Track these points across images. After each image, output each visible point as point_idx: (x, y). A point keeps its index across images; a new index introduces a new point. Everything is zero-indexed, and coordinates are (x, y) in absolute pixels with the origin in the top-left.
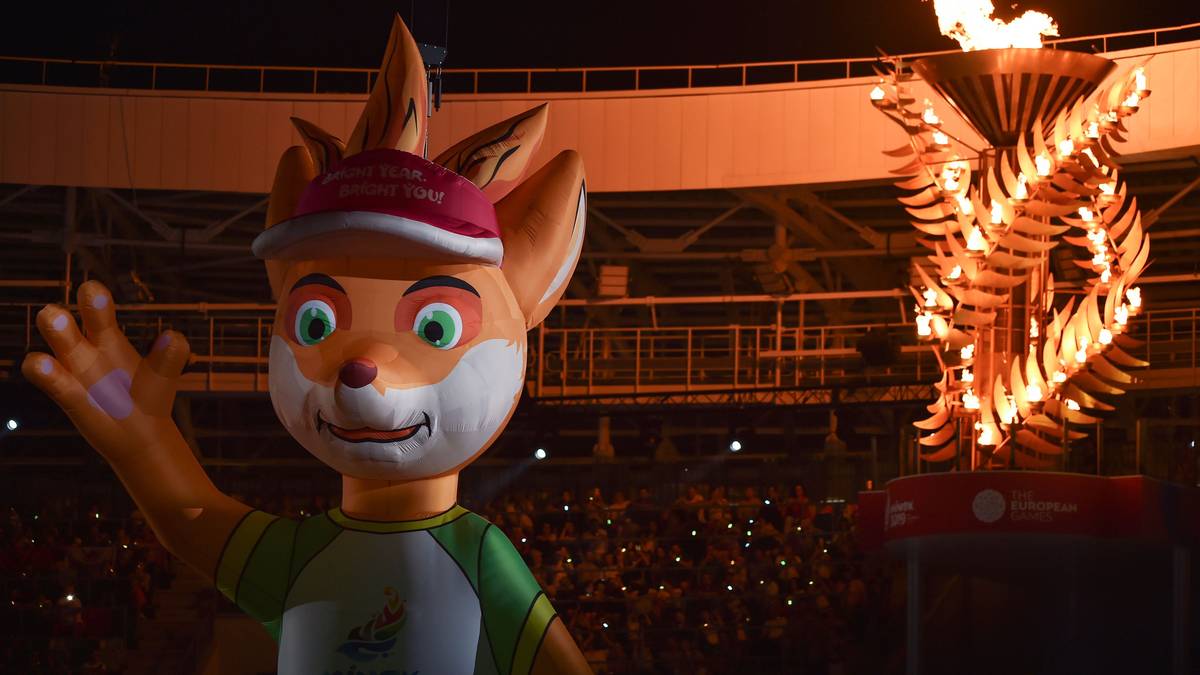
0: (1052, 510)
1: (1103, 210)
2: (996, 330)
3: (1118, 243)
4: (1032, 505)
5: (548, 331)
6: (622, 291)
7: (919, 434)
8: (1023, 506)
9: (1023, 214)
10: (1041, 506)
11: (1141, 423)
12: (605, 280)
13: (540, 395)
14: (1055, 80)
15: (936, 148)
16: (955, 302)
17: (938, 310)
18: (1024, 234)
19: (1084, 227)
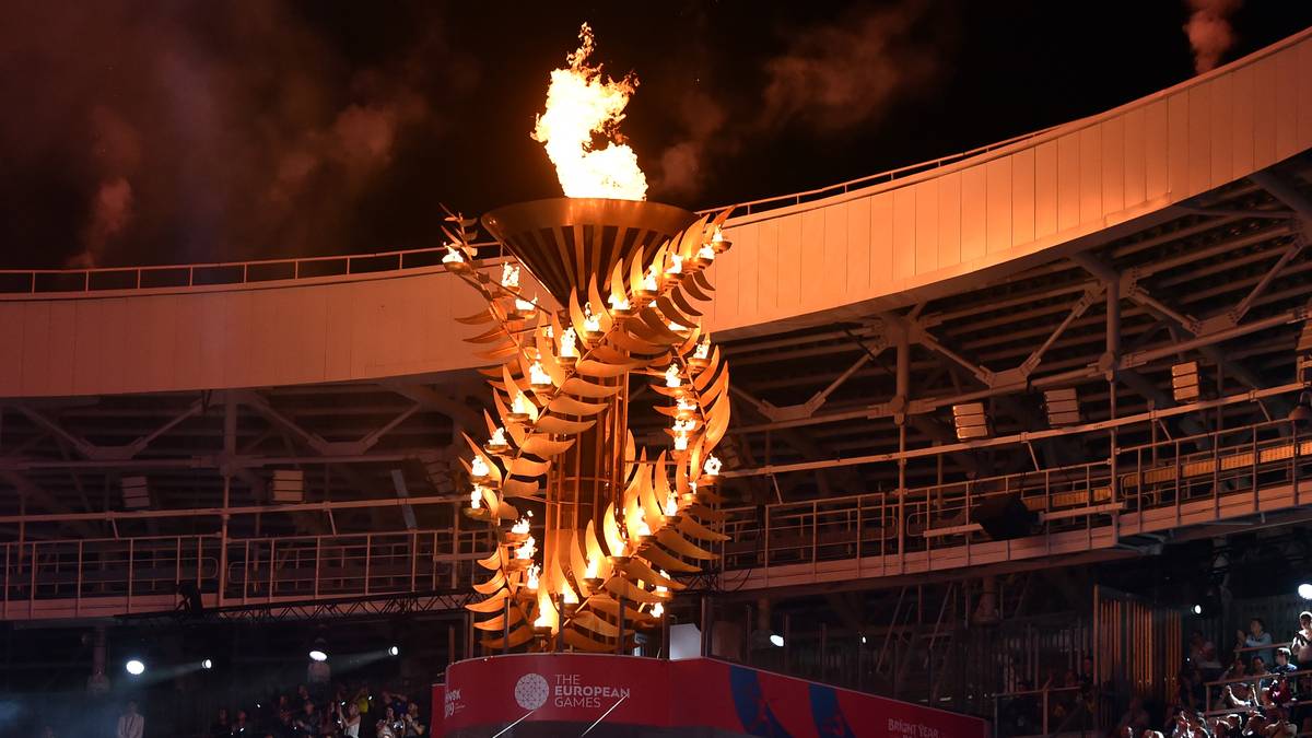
0: (600, 695)
1: (694, 377)
2: (562, 505)
3: (707, 409)
4: (578, 691)
5: (230, 541)
6: (298, 496)
7: (472, 616)
8: (568, 692)
9: (576, 375)
10: (588, 691)
11: (707, 601)
12: (279, 485)
13: (221, 605)
14: (621, 233)
15: (520, 314)
16: (504, 472)
17: (488, 482)
18: (576, 397)
19: (671, 394)
